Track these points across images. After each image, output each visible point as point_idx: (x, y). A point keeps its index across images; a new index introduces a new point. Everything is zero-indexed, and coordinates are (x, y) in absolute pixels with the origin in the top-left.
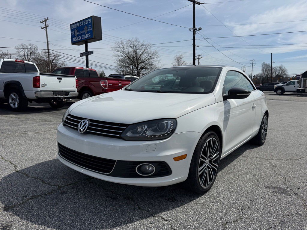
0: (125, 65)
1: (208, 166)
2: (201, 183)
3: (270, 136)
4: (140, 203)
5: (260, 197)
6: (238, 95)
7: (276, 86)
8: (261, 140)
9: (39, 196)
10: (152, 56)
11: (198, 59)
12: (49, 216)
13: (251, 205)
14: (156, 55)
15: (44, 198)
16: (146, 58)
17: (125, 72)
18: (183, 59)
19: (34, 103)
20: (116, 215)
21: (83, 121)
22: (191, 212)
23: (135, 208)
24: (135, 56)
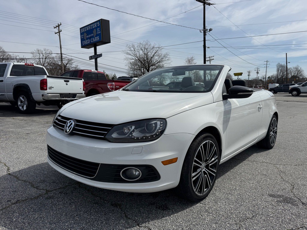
0: (136, 68)
1: (204, 171)
2: (195, 190)
3: (280, 139)
4: (127, 211)
5: (263, 207)
6: (239, 94)
7: (291, 87)
8: (269, 143)
9: (23, 201)
10: (163, 59)
11: (210, 60)
12: (29, 223)
13: (251, 216)
14: (167, 58)
15: (29, 203)
16: (157, 60)
17: (136, 75)
18: (194, 61)
19: (42, 105)
20: (99, 224)
21: (69, 121)
22: (181, 223)
23: (121, 216)
24: (145, 59)
